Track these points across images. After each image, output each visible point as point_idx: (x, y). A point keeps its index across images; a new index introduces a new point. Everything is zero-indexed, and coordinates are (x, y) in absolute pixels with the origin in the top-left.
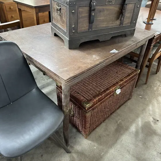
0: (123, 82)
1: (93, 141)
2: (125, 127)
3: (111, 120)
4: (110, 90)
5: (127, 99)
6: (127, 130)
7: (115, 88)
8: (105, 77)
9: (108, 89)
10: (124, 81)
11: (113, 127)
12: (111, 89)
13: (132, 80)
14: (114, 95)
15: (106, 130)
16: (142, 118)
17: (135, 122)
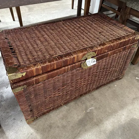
0: (103, 47)
1: (37, 130)
2: (95, 120)
3: (80, 104)
4: (72, 57)
5: (114, 79)
6: (97, 125)
7: (84, 55)
8: (76, 36)
9: (69, 54)
10: (105, 46)
11: (78, 116)
12: (75, 56)
13: (124, 49)
14: (82, 66)
15: (65, 117)
16: (130, 111)
17: (116, 114)
